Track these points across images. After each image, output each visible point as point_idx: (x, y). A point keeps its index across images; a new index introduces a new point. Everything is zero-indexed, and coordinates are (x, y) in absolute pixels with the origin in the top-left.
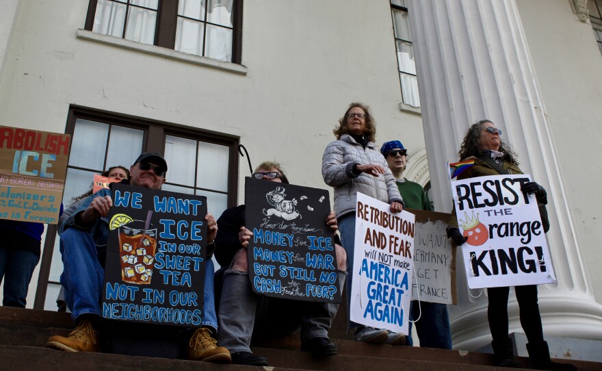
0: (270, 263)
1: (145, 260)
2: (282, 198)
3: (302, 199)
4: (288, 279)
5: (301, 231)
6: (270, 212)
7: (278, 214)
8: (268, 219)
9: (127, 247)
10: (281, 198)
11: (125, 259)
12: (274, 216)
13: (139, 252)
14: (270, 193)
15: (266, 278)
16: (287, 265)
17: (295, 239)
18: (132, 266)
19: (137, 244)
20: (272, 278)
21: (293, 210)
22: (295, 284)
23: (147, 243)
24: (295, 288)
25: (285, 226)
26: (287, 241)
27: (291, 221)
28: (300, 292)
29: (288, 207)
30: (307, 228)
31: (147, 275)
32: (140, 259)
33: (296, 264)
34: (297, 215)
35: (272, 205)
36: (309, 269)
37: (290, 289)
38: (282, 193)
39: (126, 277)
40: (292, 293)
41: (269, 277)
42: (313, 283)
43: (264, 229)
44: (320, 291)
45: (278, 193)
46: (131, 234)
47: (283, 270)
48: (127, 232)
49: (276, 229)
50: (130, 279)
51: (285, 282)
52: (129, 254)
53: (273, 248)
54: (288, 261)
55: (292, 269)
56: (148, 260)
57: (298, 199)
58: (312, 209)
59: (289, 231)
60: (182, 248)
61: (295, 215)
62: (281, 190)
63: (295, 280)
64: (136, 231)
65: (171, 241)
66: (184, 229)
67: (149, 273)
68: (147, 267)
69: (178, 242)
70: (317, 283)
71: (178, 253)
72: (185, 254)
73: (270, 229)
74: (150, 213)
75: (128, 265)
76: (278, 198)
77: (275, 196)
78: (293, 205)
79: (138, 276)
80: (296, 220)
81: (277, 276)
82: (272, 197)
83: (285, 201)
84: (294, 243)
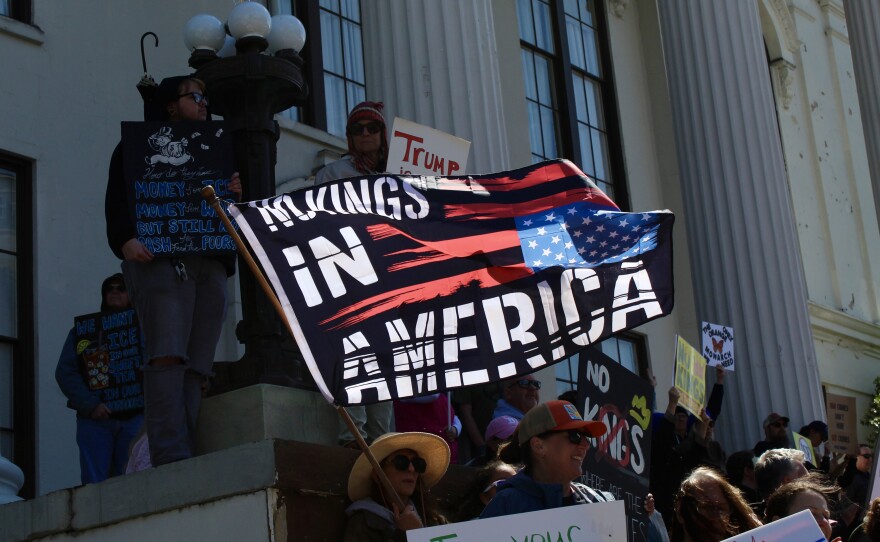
0: (157, 219)
1: (104, 369)
2: (169, 140)
3: (193, 136)
4: (180, 233)
5: (195, 176)
6: (154, 159)
7: (164, 160)
8: (152, 168)
9: (91, 364)
10: (167, 140)
11: (91, 373)
12: (159, 164)
13: (99, 366)
14: (153, 137)
15: (152, 237)
16: (178, 218)
17: (186, 186)
18: (95, 377)
19: (96, 360)
20: (160, 236)
21: (182, 153)
22: (188, 238)
23: (102, 357)
24: (189, 243)
25: (174, 174)
26: (176, 190)
27: (181, 166)
28: (194, 246)
29: (176, 149)
30: (202, 171)
31: (104, 379)
32: (100, 370)
33: (189, 216)
34: (189, 157)
35: (157, 150)
36: (205, 220)
37: (182, 245)
38: (168, 134)
39: (94, 386)
40: (184, 249)
41: (156, 235)
42: (210, 234)
43: (148, 180)
44: (219, 242)
45: (163, 134)
46: (91, 354)
47: (173, 225)
48: (88, 353)
49: (163, 179)
50: (96, 386)
51: (175, 238)
52: (93, 368)
53: (160, 201)
54: (178, 212)
55: (184, 223)
56: (105, 370)
57: (188, 138)
58: (207, 147)
59: (178, 178)
60: (126, 353)
61: (186, 158)
62: (167, 130)
63: (188, 234)
64: (94, 350)
65: (118, 350)
66: (124, 337)
67: (107, 378)
68: (105, 374)
69: (122, 349)
70: (216, 234)
71: (123, 357)
72: (128, 357)
73: (156, 180)
74: (101, 333)
75: (93, 377)
76: (163, 141)
77: (160, 139)
78: (182, 146)
79: (100, 382)
80: (188, 164)
81: (165, 232)
82: (156, 141)
83: (172, 143)
84: (186, 192)
